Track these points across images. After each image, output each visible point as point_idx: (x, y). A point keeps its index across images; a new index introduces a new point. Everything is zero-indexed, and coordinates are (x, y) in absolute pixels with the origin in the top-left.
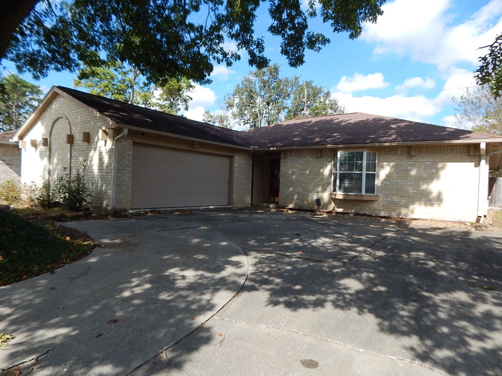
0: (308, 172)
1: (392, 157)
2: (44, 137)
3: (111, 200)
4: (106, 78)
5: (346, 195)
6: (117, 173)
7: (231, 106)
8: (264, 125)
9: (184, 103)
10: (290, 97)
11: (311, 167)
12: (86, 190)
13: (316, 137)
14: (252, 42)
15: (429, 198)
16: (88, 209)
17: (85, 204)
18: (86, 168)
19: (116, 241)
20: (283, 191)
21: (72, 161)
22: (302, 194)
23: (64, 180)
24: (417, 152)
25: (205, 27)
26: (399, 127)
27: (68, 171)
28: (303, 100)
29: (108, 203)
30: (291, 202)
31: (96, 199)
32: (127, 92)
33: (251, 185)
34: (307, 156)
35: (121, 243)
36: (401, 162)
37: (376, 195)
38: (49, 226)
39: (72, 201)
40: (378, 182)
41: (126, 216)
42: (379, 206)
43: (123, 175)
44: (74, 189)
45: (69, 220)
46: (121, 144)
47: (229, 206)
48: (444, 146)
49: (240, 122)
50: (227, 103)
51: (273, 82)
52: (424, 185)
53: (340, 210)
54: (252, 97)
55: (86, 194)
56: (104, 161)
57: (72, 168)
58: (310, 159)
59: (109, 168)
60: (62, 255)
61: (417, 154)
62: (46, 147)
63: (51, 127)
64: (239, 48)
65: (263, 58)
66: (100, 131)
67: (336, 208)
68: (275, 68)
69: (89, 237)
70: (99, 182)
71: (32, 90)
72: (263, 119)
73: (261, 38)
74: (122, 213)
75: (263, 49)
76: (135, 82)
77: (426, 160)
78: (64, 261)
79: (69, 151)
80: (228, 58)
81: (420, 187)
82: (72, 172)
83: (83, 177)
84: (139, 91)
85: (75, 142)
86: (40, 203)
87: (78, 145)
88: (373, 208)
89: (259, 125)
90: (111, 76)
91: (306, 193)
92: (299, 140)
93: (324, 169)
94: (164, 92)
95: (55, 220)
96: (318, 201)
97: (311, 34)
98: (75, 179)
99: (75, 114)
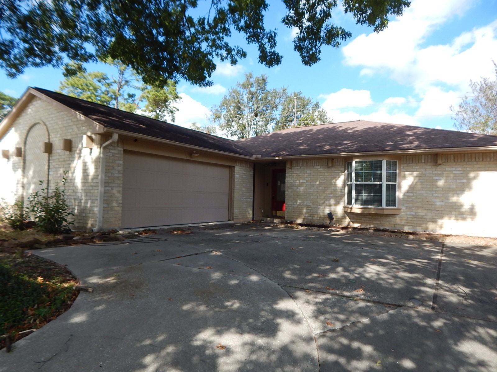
0: (318, 183)
1: (415, 166)
2: (18, 146)
3: (97, 219)
4: (89, 90)
5: (365, 208)
6: (105, 186)
7: (218, 117)
8: (252, 136)
9: (170, 114)
10: (278, 108)
11: (320, 178)
12: (66, 207)
13: (325, 145)
14: (264, 35)
15: (460, 212)
16: (68, 231)
17: (65, 225)
18: (67, 181)
19: (108, 280)
20: (289, 205)
21: (51, 173)
22: (311, 208)
23: (40, 195)
24: (444, 161)
25: (208, 19)
26: (415, 133)
27: (45, 186)
28: (294, 110)
29: (94, 223)
30: (299, 217)
31: (79, 218)
32: (110, 103)
33: (252, 198)
34: (317, 166)
35: (116, 283)
36: (426, 171)
37: (398, 208)
38: (18, 256)
39: (49, 222)
40: (400, 194)
41: (116, 239)
42: (401, 220)
43: (112, 189)
44: (52, 206)
45: (44, 246)
46: (110, 152)
47: (230, 222)
48: (475, 153)
49: (227, 134)
50: (214, 115)
51: (261, 94)
52: (453, 196)
53: (357, 225)
54: (239, 108)
55: (66, 212)
56: (89, 173)
57: (50, 182)
58: (319, 169)
59: (94, 181)
60: (29, 311)
61: (444, 162)
62: (20, 158)
63: (25, 134)
64: (249, 41)
65: (274, 53)
66: (85, 137)
67: (351, 223)
68: (263, 80)
69: (71, 274)
70: (83, 197)
71: (11, 102)
72: (251, 130)
73: (274, 30)
74: (111, 234)
75: (275, 43)
76: (119, 94)
77: (454, 169)
78: (32, 322)
79: (47, 161)
80: (233, 55)
81: (449, 199)
82: (51, 186)
83: (63, 192)
84: (124, 102)
85: (54, 152)
86: (11, 224)
87: (57, 155)
88: (394, 223)
89: (247, 136)
90: (93, 87)
91: (316, 206)
92: (306, 149)
93: (336, 180)
94: (150, 103)
95: (26, 247)
96: (330, 216)
97: (330, 26)
98: (54, 194)
99: (54, 119)
